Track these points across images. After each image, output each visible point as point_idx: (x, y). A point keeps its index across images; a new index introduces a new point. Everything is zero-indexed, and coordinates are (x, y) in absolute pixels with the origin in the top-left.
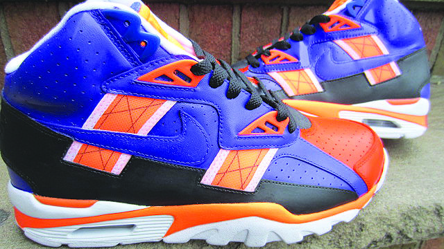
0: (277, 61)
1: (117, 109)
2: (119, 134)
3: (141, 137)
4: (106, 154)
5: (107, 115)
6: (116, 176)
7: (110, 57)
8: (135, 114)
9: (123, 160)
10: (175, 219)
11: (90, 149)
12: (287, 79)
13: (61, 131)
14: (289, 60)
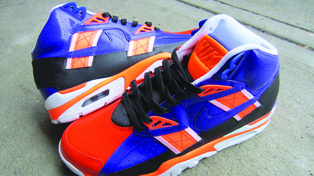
1: (80, 39)
3: (94, 47)
4: (83, 59)
5: (77, 43)
6: (90, 67)
8: (88, 39)
10: (125, 78)
12: (172, 142)
14: (171, 124)
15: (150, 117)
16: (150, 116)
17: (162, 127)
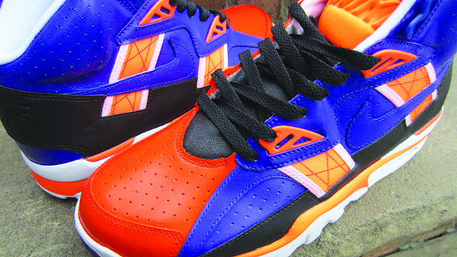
0: (290, 145)
2: (137, 76)
3: (151, 72)
4: (131, 97)
5: (125, 64)
6: (144, 110)
7: (118, 13)
8: (144, 55)
9: (145, 95)
11: (120, 98)
12: (312, 174)
13: (94, 93)
14: (310, 139)
15: (274, 128)
16: (273, 126)
17: (294, 147)
